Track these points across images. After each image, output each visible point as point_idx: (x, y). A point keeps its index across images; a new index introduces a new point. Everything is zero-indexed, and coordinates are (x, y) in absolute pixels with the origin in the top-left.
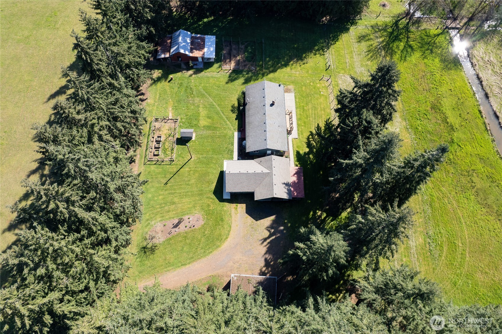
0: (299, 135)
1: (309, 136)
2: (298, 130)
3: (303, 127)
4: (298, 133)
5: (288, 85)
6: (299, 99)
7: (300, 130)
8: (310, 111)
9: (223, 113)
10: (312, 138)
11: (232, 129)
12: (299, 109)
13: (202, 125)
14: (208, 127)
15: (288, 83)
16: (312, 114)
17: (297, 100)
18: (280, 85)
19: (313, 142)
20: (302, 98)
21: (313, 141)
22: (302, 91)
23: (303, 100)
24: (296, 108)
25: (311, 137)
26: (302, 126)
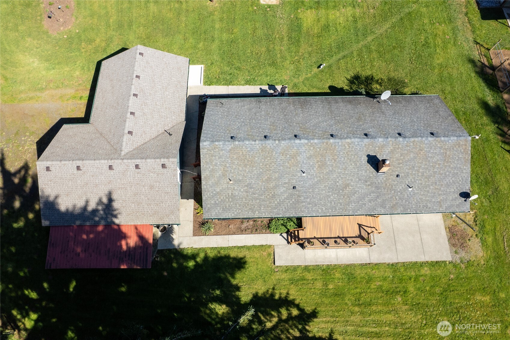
0: (287, 269)
1: (298, 306)
2: (307, 268)
3: (319, 285)
4: (295, 269)
5: (483, 242)
6: (433, 278)
7: (309, 276)
8: (390, 317)
9: (344, 57)
10: (290, 317)
11: (295, 80)
12: (389, 274)
13: (301, 16)
14: (299, 27)
15: (490, 240)
16: (378, 324)
17: (425, 271)
18: (465, 195)
19: (275, 320)
20: (438, 290)
21: (280, 320)
22: (472, 292)
23: (432, 294)
24: (393, 266)
25: (295, 312)
26: (326, 285)
